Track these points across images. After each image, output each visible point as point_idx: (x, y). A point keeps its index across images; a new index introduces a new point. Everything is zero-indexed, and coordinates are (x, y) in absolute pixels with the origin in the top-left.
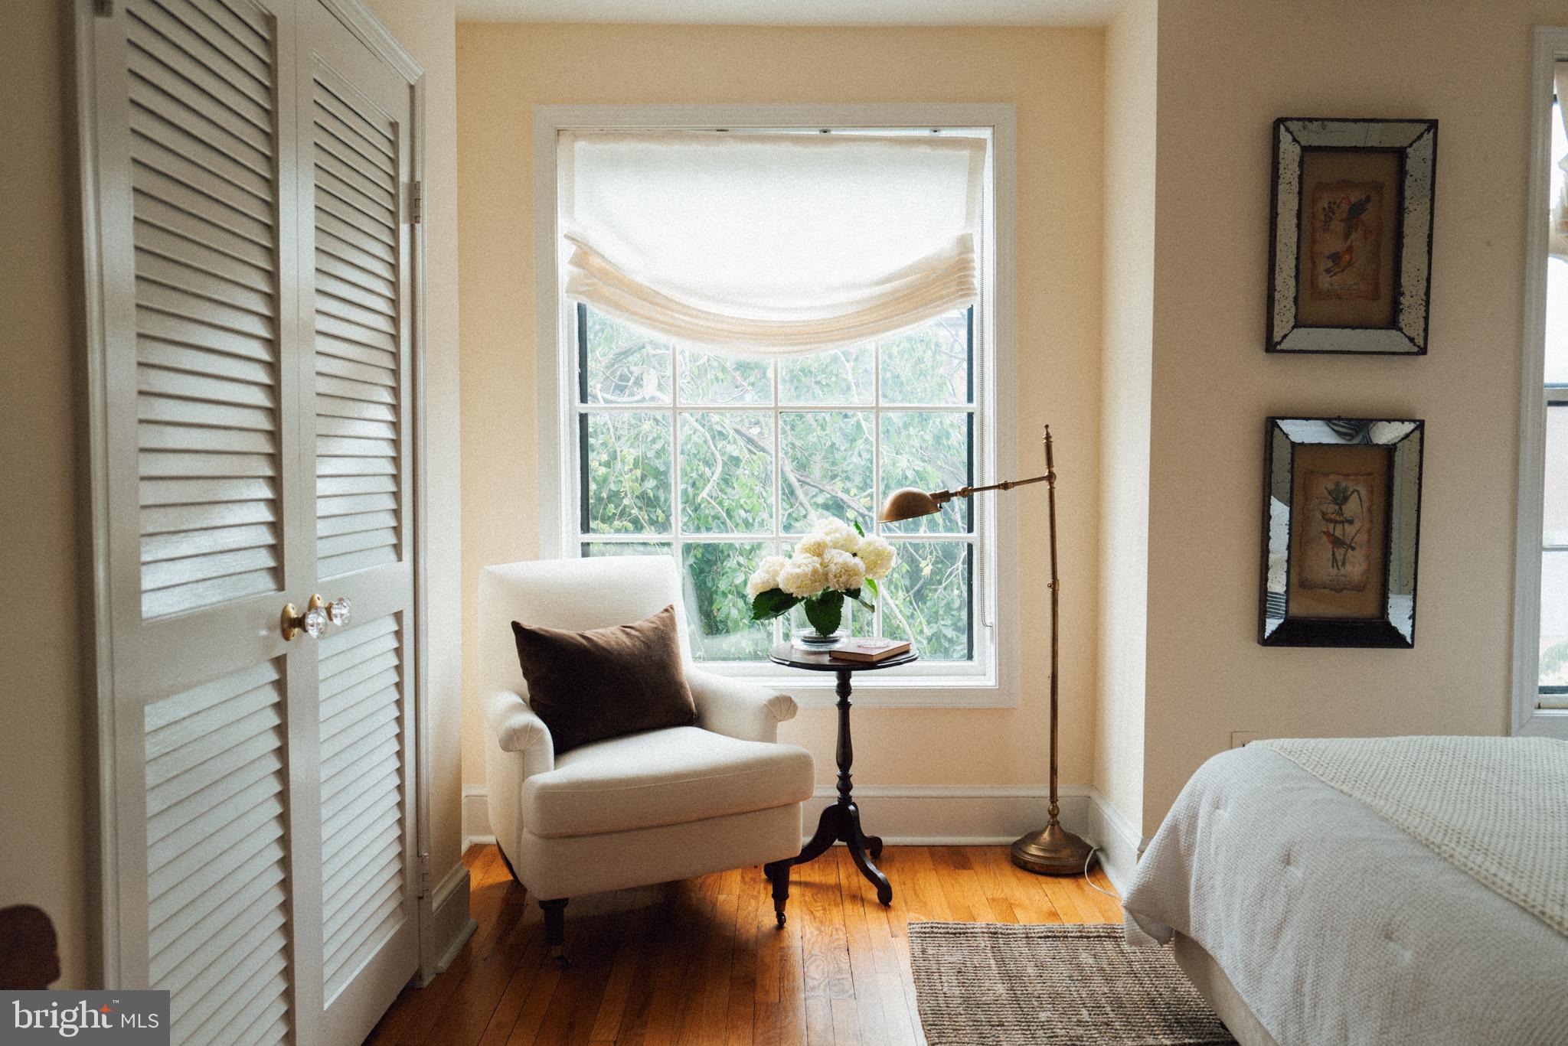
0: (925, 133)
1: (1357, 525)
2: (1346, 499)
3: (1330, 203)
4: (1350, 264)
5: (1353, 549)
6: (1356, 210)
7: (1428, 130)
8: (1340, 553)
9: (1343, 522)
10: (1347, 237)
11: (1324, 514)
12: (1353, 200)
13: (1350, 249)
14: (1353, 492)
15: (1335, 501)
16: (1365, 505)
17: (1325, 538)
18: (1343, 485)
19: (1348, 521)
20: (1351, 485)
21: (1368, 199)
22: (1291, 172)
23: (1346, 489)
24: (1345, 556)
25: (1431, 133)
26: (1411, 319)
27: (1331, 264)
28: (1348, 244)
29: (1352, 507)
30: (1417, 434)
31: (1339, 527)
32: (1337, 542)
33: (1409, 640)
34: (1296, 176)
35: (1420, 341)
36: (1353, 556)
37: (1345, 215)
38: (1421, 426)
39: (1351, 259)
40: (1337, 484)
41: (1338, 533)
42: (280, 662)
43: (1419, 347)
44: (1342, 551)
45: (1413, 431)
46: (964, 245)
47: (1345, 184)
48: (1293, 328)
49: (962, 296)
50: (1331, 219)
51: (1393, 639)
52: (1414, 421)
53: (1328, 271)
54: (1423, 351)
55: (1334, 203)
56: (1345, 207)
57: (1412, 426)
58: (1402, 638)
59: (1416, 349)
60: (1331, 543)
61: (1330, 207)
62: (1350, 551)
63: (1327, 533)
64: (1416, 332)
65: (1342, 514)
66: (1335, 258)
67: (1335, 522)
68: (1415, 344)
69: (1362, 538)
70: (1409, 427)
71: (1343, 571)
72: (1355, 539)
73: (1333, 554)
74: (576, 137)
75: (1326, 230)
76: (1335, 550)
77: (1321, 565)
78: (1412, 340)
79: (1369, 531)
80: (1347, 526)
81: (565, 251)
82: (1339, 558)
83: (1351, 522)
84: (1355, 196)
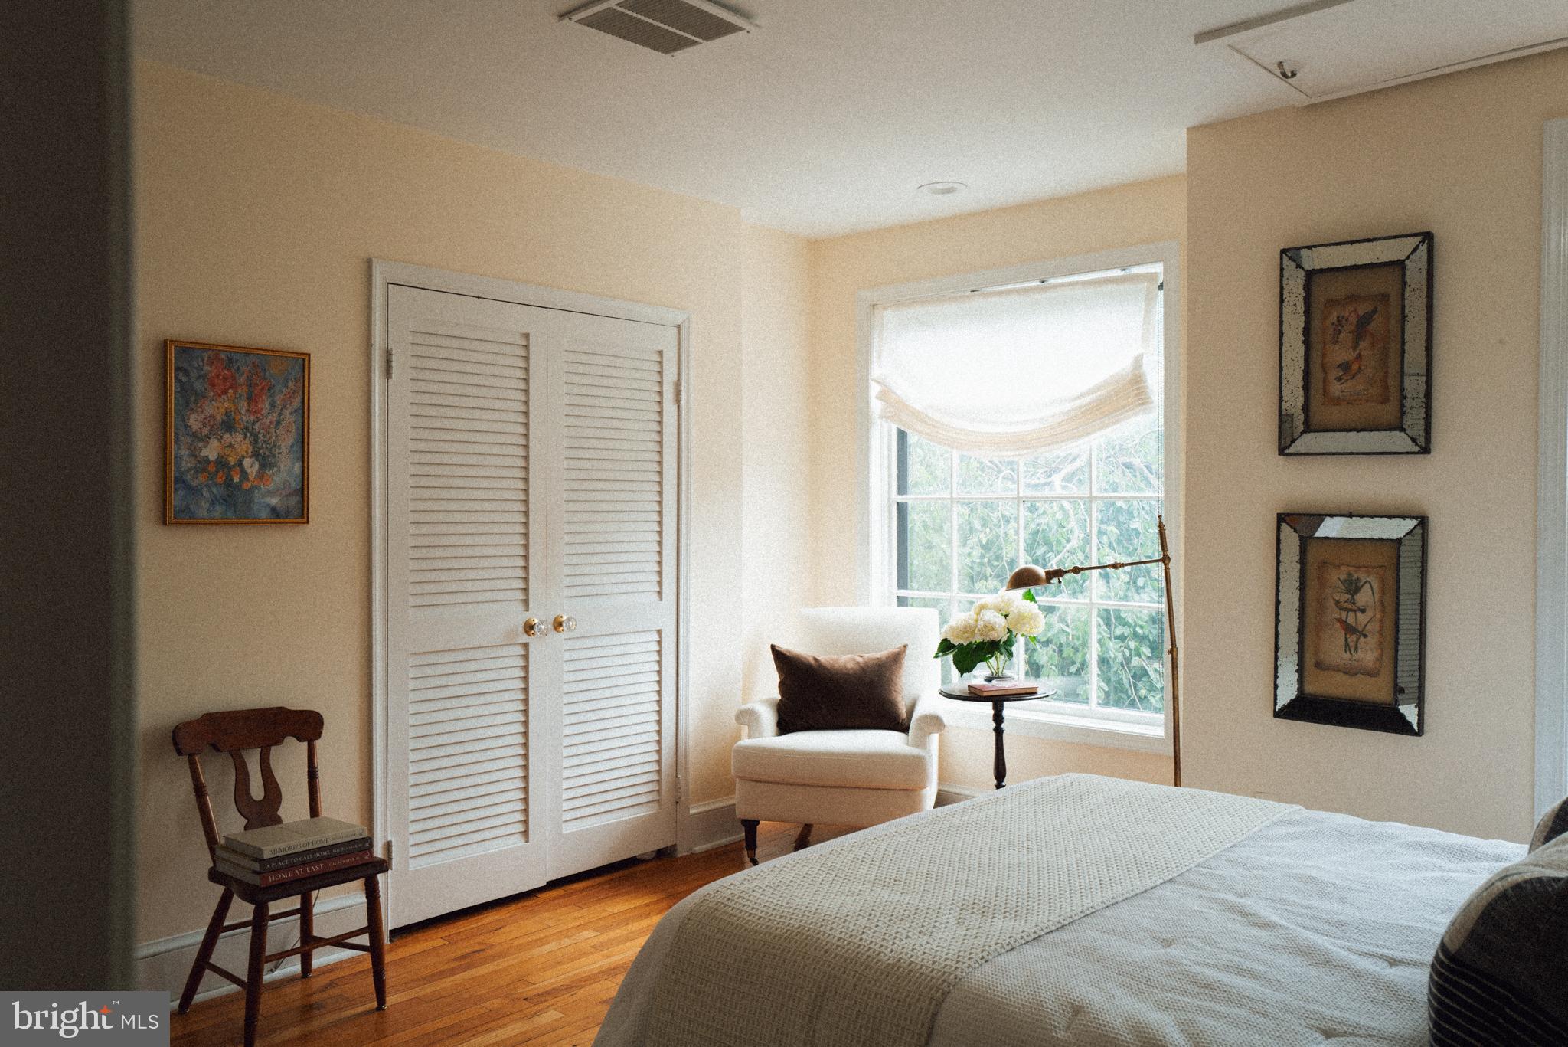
0: (1118, 273)
1: (1370, 613)
2: (1358, 590)
3: (1338, 317)
4: (1359, 371)
5: (1365, 636)
6: (1364, 322)
7: (1423, 242)
8: (1352, 639)
9: (1355, 611)
10: (1355, 348)
11: (1337, 602)
12: (1361, 313)
13: (1359, 357)
14: (1365, 583)
15: (1348, 591)
16: (1377, 596)
17: (1338, 625)
18: (1355, 576)
19: (1359, 610)
20: (1362, 576)
21: (1375, 311)
22: (1295, 295)
23: (1358, 580)
24: (1357, 642)
25: (1425, 246)
26: (1414, 419)
27: (1341, 373)
28: (1358, 352)
29: (1364, 597)
30: (1419, 531)
31: (1351, 615)
32: (1350, 629)
33: (1416, 728)
34: (1301, 298)
35: (1422, 441)
36: (1365, 643)
37: (1352, 327)
38: (1423, 522)
39: (1359, 368)
40: (1349, 575)
41: (1351, 620)
42: (526, 646)
43: (1420, 447)
44: (1354, 638)
45: (1415, 527)
46: (1138, 362)
47: (1352, 298)
48: (1302, 433)
49: (1141, 405)
50: (1340, 332)
51: (1401, 726)
52: (1416, 518)
53: (1338, 379)
54: (1426, 450)
55: (1343, 317)
56: (1353, 319)
57: (1413, 523)
58: (1410, 725)
59: (1417, 449)
60: (1344, 629)
61: (1339, 321)
62: (1362, 639)
63: (1340, 620)
64: (1418, 431)
65: (1354, 603)
66: (1345, 367)
67: (1348, 610)
68: (1417, 444)
69: (1374, 627)
70: (1411, 524)
71: (1355, 656)
72: (1367, 628)
73: (1346, 640)
74: (885, 308)
75: (1336, 342)
76: (1348, 636)
77: (1334, 648)
78: (1414, 440)
79: (1381, 621)
80: (1359, 614)
81: (875, 389)
82: (1352, 644)
83: (1363, 611)
84: (1363, 308)
